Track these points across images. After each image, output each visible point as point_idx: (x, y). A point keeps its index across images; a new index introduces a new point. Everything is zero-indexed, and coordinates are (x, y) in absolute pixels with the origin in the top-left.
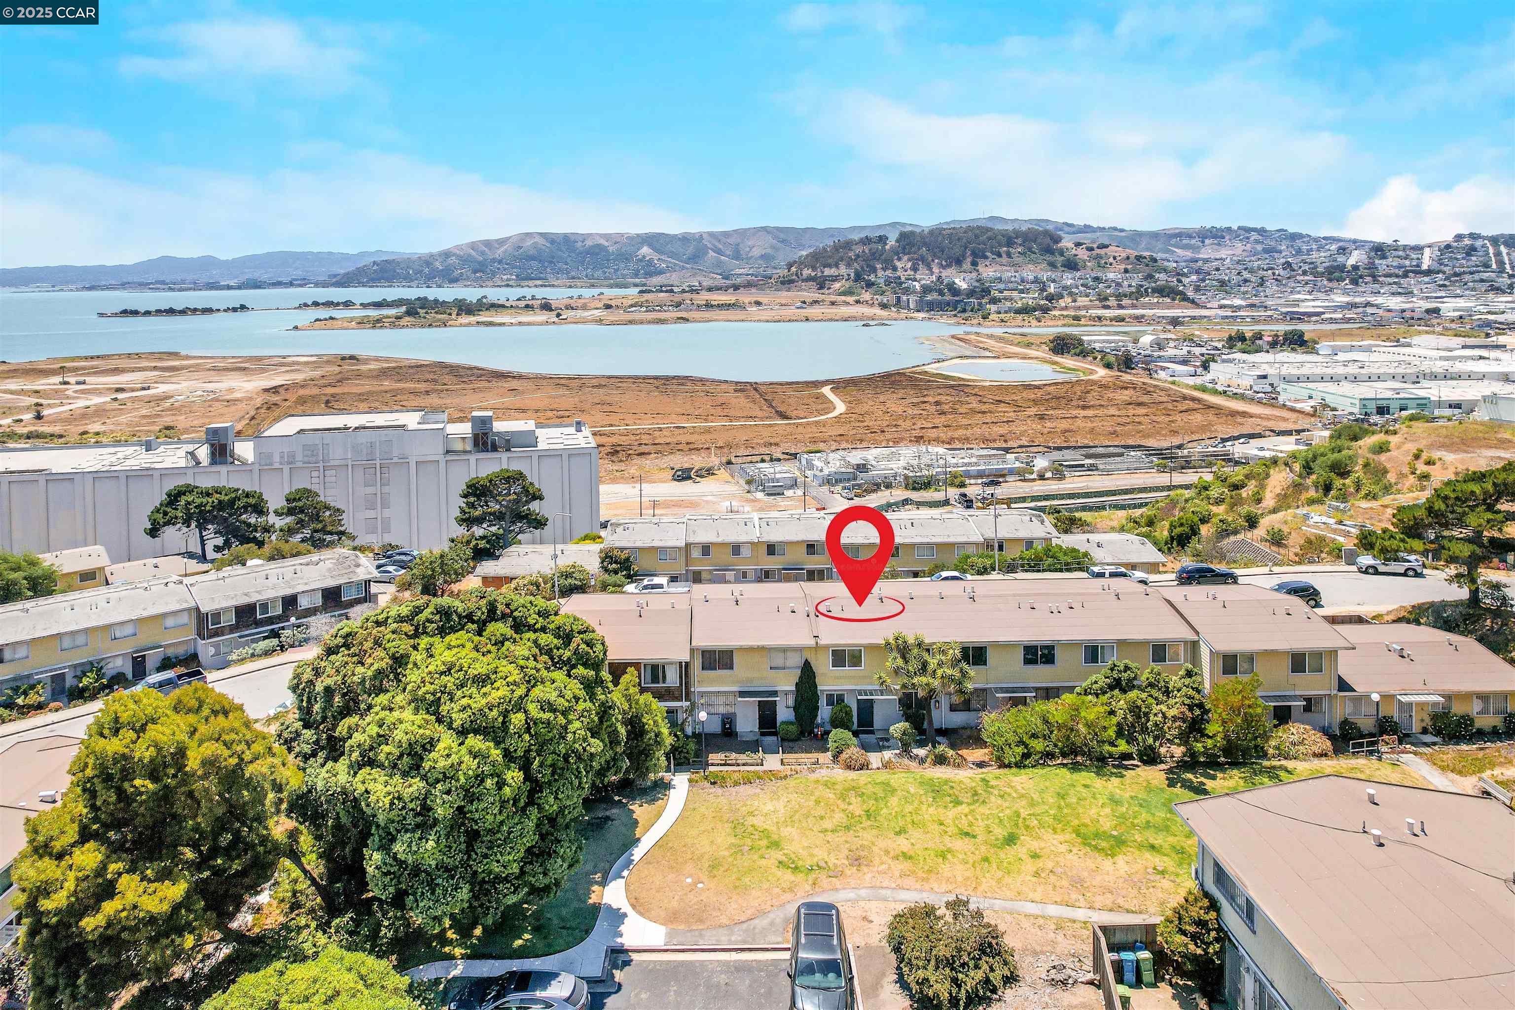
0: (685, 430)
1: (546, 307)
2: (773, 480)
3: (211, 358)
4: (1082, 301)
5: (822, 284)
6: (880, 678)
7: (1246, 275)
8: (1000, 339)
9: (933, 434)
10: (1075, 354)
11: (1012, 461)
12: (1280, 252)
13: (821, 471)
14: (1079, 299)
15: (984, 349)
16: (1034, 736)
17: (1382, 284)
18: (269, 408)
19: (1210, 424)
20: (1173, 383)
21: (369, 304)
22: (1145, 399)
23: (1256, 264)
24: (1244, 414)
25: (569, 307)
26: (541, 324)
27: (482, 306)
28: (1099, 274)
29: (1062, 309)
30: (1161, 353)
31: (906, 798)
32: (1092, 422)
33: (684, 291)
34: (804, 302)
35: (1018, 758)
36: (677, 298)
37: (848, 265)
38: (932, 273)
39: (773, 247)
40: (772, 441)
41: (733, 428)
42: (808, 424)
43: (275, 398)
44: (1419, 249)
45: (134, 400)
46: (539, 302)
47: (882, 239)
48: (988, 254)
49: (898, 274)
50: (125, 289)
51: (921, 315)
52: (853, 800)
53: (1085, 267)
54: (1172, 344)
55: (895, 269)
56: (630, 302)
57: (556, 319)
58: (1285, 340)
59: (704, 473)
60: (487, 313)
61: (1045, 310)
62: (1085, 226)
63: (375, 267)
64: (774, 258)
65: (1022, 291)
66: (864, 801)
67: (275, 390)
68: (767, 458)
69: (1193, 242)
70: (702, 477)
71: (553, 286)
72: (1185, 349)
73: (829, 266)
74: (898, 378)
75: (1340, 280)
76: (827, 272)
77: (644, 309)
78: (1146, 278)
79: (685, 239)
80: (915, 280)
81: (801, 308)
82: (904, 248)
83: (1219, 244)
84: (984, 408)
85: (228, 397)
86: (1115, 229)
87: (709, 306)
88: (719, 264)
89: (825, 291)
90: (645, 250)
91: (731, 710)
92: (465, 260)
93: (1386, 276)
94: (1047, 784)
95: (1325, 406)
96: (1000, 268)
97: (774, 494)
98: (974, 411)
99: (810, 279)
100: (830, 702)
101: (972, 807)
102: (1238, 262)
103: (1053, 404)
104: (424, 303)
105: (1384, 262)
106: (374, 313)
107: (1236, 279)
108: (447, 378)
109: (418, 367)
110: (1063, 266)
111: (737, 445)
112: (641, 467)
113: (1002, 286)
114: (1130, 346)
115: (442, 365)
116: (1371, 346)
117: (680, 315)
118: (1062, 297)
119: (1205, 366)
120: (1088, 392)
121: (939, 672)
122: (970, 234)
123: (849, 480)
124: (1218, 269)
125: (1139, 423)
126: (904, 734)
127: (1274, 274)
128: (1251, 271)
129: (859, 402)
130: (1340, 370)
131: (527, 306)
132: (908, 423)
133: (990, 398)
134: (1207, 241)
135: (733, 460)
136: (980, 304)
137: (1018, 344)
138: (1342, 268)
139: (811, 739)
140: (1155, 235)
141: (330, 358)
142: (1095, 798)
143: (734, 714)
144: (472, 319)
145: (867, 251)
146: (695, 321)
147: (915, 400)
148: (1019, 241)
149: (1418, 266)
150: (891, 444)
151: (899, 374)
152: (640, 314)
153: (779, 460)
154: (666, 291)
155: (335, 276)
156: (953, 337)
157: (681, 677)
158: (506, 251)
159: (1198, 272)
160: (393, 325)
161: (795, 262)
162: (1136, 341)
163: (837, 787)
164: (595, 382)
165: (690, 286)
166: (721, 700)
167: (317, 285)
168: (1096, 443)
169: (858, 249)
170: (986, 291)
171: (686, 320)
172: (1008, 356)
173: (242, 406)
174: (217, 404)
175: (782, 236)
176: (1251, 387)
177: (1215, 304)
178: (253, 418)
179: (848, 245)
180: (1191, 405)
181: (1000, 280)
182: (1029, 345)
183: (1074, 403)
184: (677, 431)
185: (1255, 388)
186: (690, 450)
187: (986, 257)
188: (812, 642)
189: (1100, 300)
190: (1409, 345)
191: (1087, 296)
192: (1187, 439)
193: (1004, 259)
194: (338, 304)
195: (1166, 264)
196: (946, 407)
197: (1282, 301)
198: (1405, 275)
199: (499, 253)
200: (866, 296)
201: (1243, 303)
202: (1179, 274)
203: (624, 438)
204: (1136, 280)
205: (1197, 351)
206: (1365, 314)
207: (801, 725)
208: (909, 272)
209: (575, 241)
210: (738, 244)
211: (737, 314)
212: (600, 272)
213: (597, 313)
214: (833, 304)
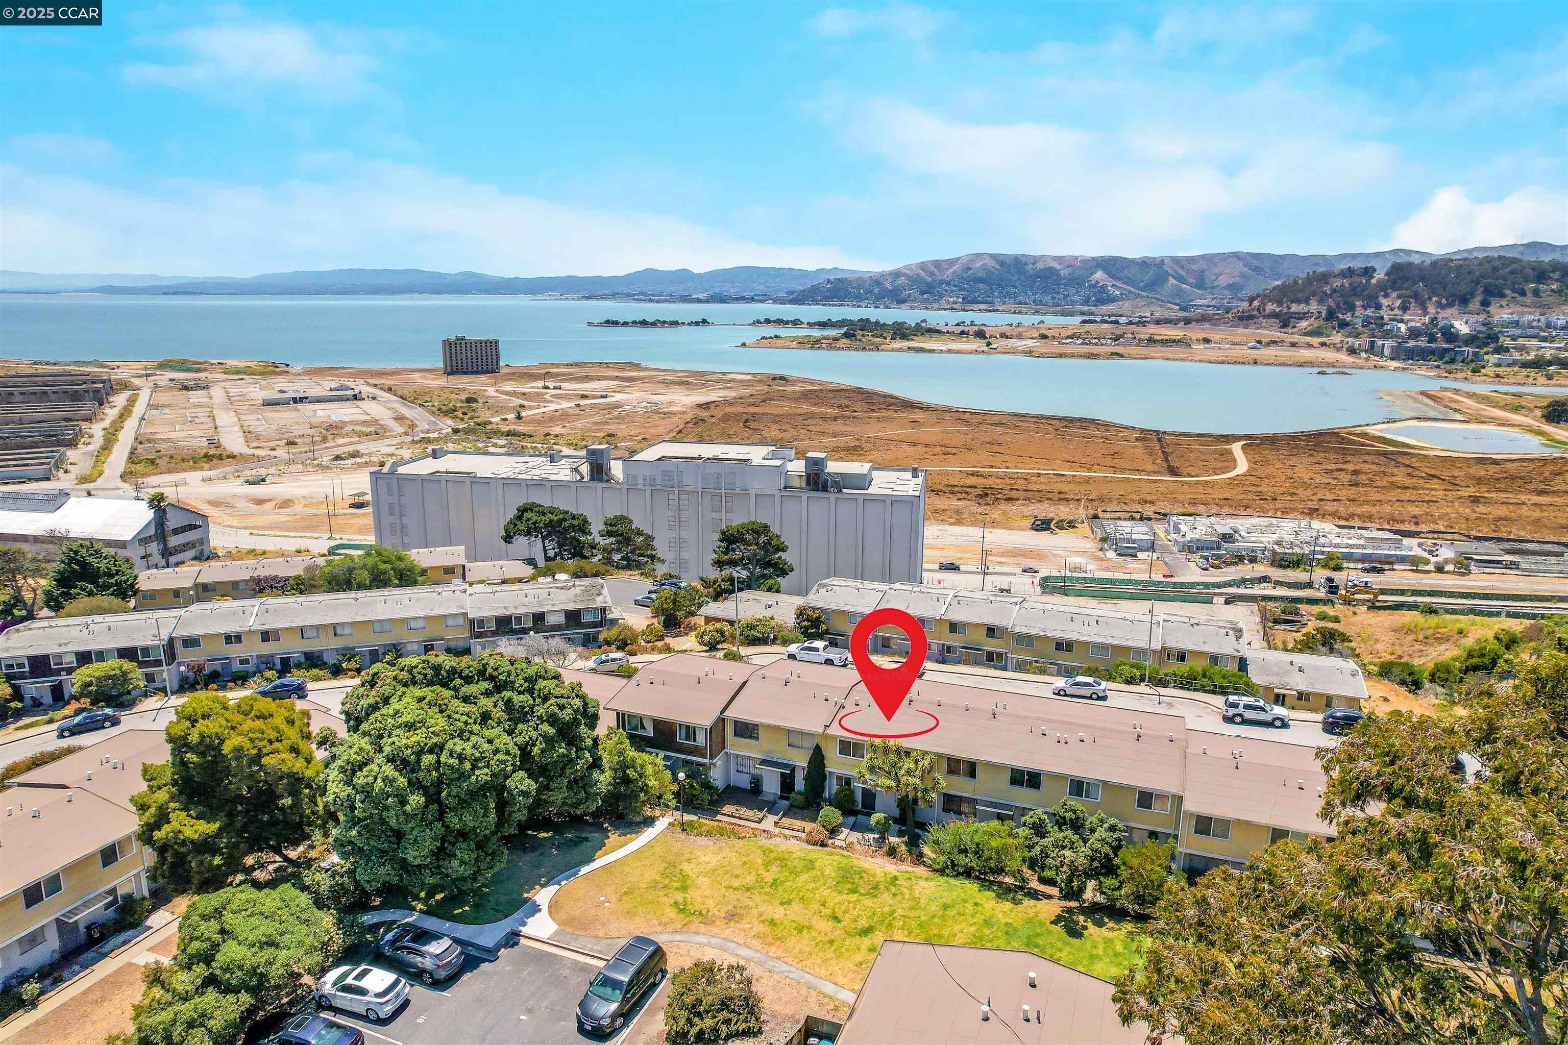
0: (1063, 479)
1: (980, 334)
2: (1128, 541)
3: (664, 370)
5: (1285, 321)
8: (1484, 399)
9: (1332, 507)
11: (1411, 546)
13: (1184, 536)
15: (1455, 410)
18: (695, 424)
21: (815, 324)
25: (1004, 336)
26: (970, 353)
27: (918, 330)
32: (1542, 511)
33: (1130, 323)
34: (1259, 342)
36: (1120, 330)
37: (1321, 302)
38: (1425, 313)
39: (1243, 276)
40: (1149, 498)
41: (1113, 480)
42: (1197, 483)
43: (705, 414)
45: (592, 406)
46: (976, 328)
47: (1368, 272)
48: (1508, 292)
49: (1382, 313)
50: (615, 300)
51: (1395, 364)
55: (1378, 307)
56: (1069, 333)
57: (986, 349)
59: (1065, 524)
60: (921, 338)
63: (829, 286)
64: (1240, 288)
65: (1542, 340)
67: (706, 406)
68: (1137, 516)
70: (1062, 528)
71: (998, 311)
73: (1299, 302)
74: (1327, 438)
76: (1295, 308)
77: (1080, 341)
79: (1145, 264)
80: (1402, 321)
81: (1254, 348)
82: (1394, 283)
84: (1409, 482)
85: (666, 410)
87: (1151, 341)
88: (1179, 293)
89: (1289, 330)
90: (1099, 275)
91: (760, 774)
92: (915, 281)
96: (1519, 309)
97: (1126, 555)
98: (1394, 486)
99: (1274, 315)
100: (837, 783)
104: (865, 325)
106: (816, 333)
108: (859, 406)
109: (837, 391)
111: (1110, 500)
112: (1005, 513)
113: (1516, 332)
115: (859, 391)
117: (1116, 349)
123: (1212, 549)
129: (1266, 462)
131: (962, 333)
132: (1309, 492)
133: (1424, 470)
135: (1101, 515)
136: (1477, 354)
137: (1504, 407)
141: (763, 377)
144: (905, 344)
145: (1347, 285)
146: (1130, 357)
147: (1332, 467)
148: (1556, 275)
150: (1279, 514)
151: (1333, 434)
152: (1076, 347)
153: (1150, 519)
154: (1111, 322)
155: (793, 293)
156: (1423, 393)
158: (955, 272)
160: (830, 347)
161: (1258, 296)
164: (996, 419)
165: (1140, 317)
167: (775, 301)
169: (1337, 283)
170: (1492, 338)
171: (1119, 355)
172: (1483, 421)
173: (675, 419)
174: (655, 416)
178: (680, 431)
179: (1324, 278)
181: (1516, 324)
182: (1519, 408)
184: (1055, 479)
186: (1060, 500)
187: (1504, 296)
188: (823, 731)
193: (1529, 298)
194: (787, 322)
196: (1363, 478)
199: (948, 274)
200: (1336, 338)
203: (999, 481)
207: (810, 795)
208: (1396, 312)
209: (1026, 264)
210: (1203, 272)
211: (1180, 352)
212: (1049, 297)
213: (1030, 343)
214: (1293, 345)
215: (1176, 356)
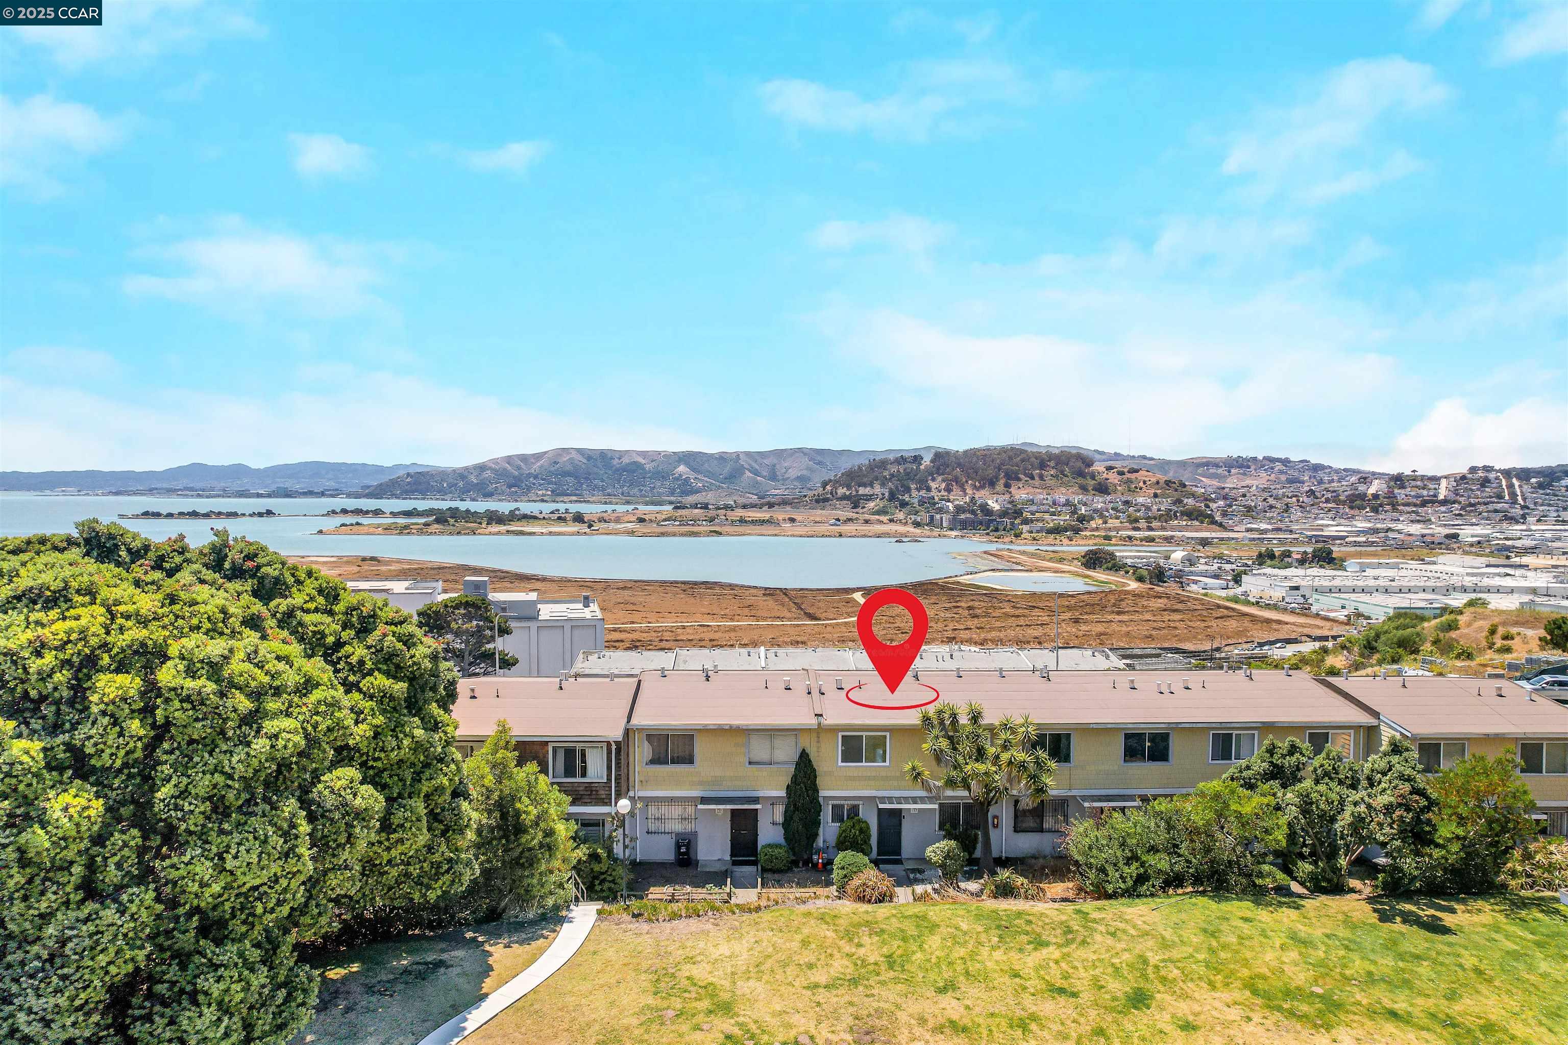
0: (710, 629)
1: (579, 518)
4: (1113, 523)
5: (856, 502)
6: (914, 769)
7: (1271, 501)
8: (1032, 555)
9: (964, 635)
10: (1107, 568)
12: (1303, 482)
14: (1110, 521)
15: (1017, 564)
16: (1153, 849)
17: (1401, 513)
19: (1246, 630)
20: (1206, 595)
21: (399, 514)
22: (1180, 606)
23: (1281, 492)
24: (1279, 622)
25: (602, 520)
26: (572, 534)
27: (513, 517)
28: (1129, 498)
29: (1093, 530)
30: (1192, 569)
31: (954, 937)
32: (1127, 626)
33: (718, 508)
34: (838, 520)
35: (1130, 883)
36: (712, 513)
37: (883, 485)
38: (966, 494)
39: (809, 469)
40: (799, 639)
41: (759, 627)
42: (837, 624)
44: (1436, 479)
46: (572, 515)
47: (917, 459)
48: (1022, 476)
49: (932, 494)
50: (152, 495)
51: (954, 533)
52: (866, 940)
53: (1115, 491)
54: (1202, 561)
55: (929, 489)
56: (664, 517)
57: (587, 530)
58: (1314, 556)
60: (518, 523)
61: (1077, 531)
62: (1116, 454)
63: (409, 480)
64: (809, 479)
65: (1053, 514)
66: (884, 942)
69: (1220, 471)
71: (588, 502)
72: (1216, 566)
73: (864, 485)
74: (930, 587)
75: (1361, 508)
76: (862, 491)
77: (677, 523)
78: (1174, 503)
79: (722, 458)
80: (949, 501)
81: (835, 525)
82: (938, 469)
83: (1244, 474)
84: (1017, 612)
86: (1144, 457)
87: (742, 521)
88: (756, 485)
89: (859, 510)
90: (682, 469)
91: (688, 827)
92: (500, 474)
93: (1404, 505)
94: (1183, 916)
95: (1359, 615)
96: (1032, 490)
98: (1007, 615)
99: (844, 498)
100: (838, 816)
101: (1065, 950)
102: (1264, 490)
103: (1088, 609)
104: (454, 513)
105: (1403, 491)
106: (402, 521)
107: (1261, 506)
109: (440, 569)
110: (1095, 489)
113: (1034, 508)
114: (1162, 562)
115: (465, 568)
116: (1398, 563)
117: (713, 528)
118: (1093, 519)
119: (1237, 580)
120: (1122, 600)
121: (1005, 756)
122: (1004, 455)
124: (1244, 496)
125: (1175, 628)
126: (947, 857)
127: (1298, 501)
128: (1277, 498)
130: (1372, 583)
131: (559, 518)
133: (1023, 604)
134: (1233, 471)
136: (1012, 524)
137: (1050, 560)
138: (1362, 497)
139: (807, 870)
140: (1182, 464)
141: (350, 559)
142: (1266, 937)
143: (695, 834)
144: (503, 528)
145: (902, 471)
146: (728, 535)
147: (948, 605)
148: (1052, 464)
149: (1435, 496)
151: (931, 583)
152: (671, 527)
154: (701, 508)
155: (368, 487)
156: (985, 552)
157: (609, 768)
158: (542, 466)
159: (1225, 498)
160: (421, 532)
161: (830, 481)
162: (1167, 558)
163: (841, 921)
164: (621, 585)
165: (725, 504)
166: (676, 811)
167: (349, 495)
168: (1132, 645)
169: (894, 469)
170: (1018, 513)
171: (719, 533)
172: (1041, 570)
175: (819, 458)
176: (1283, 598)
177: (1243, 528)
179: (883, 464)
180: (1226, 612)
181: (1032, 502)
182: (1061, 560)
183: (1109, 609)
184: (702, 629)
185: (1287, 600)
186: (713, 646)
187: (1019, 479)
188: (813, 722)
189: (1131, 522)
190: (1434, 563)
191: (1118, 518)
192: (1224, 643)
193: (1037, 482)
194: (367, 512)
195: (1194, 489)
196: (978, 612)
197: (1307, 526)
198: (1424, 504)
199: (535, 468)
200: (900, 515)
201: (1270, 527)
202: (1207, 499)
203: (645, 635)
204: (1165, 504)
205: (1228, 567)
206: (1387, 538)
207: (793, 849)
208: (943, 493)
209: (612, 458)
210: (774, 466)
211: (772, 530)
212: (636, 490)
213: (630, 526)
214: (867, 522)
215: (770, 532)
